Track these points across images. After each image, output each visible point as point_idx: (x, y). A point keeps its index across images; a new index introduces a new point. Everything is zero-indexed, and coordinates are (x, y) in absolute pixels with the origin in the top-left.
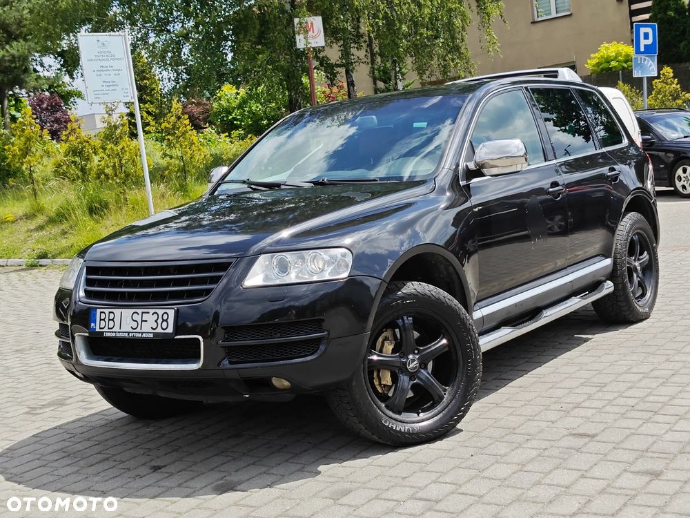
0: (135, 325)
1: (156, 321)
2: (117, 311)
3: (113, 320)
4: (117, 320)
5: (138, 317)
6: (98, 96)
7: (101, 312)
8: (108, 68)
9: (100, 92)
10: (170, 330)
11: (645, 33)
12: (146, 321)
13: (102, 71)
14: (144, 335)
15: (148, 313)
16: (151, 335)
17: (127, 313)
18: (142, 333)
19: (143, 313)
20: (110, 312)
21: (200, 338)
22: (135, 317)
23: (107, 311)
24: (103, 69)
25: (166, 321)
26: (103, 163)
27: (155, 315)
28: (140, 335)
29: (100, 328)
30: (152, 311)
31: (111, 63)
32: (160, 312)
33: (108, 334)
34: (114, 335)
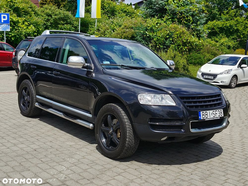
1: (219, 113)
2: (208, 112)
3: (207, 115)
7: (202, 112)
12: (217, 114)
15: (217, 111)
18: (217, 118)
19: (215, 111)
20: (206, 112)
23: (204, 112)
28: (216, 118)
29: (203, 118)
30: (218, 110)
32: (220, 110)
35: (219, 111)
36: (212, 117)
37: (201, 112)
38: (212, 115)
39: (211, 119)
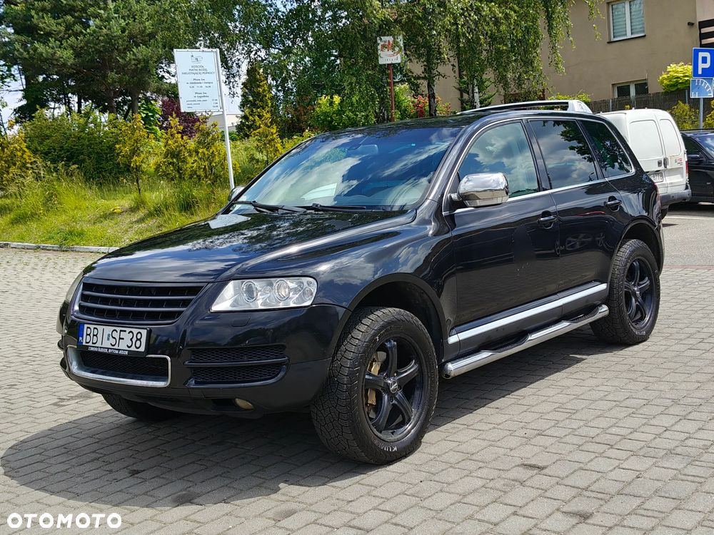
0: (113, 341)
1: (131, 339)
2: (100, 328)
3: (96, 335)
4: (100, 336)
5: (116, 335)
6: (190, 106)
7: (88, 328)
8: (201, 81)
9: (193, 103)
10: (142, 349)
11: (703, 57)
13: (195, 83)
14: (120, 352)
15: (125, 331)
16: (127, 353)
17: (109, 329)
18: (119, 350)
19: (121, 331)
20: (95, 328)
21: (169, 358)
22: (115, 334)
23: (92, 327)
24: (196, 82)
25: (140, 340)
26: (195, 165)
27: (131, 334)
28: (117, 352)
29: (86, 343)
30: (128, 330)
31: (203, 76)
32: (135, 331)
33: (92, 349)
34: (96, 349)
35: (131, 332)
36: (107, 344)
37: (86, 326)
38: (108, 339)
39: (102, 350)
